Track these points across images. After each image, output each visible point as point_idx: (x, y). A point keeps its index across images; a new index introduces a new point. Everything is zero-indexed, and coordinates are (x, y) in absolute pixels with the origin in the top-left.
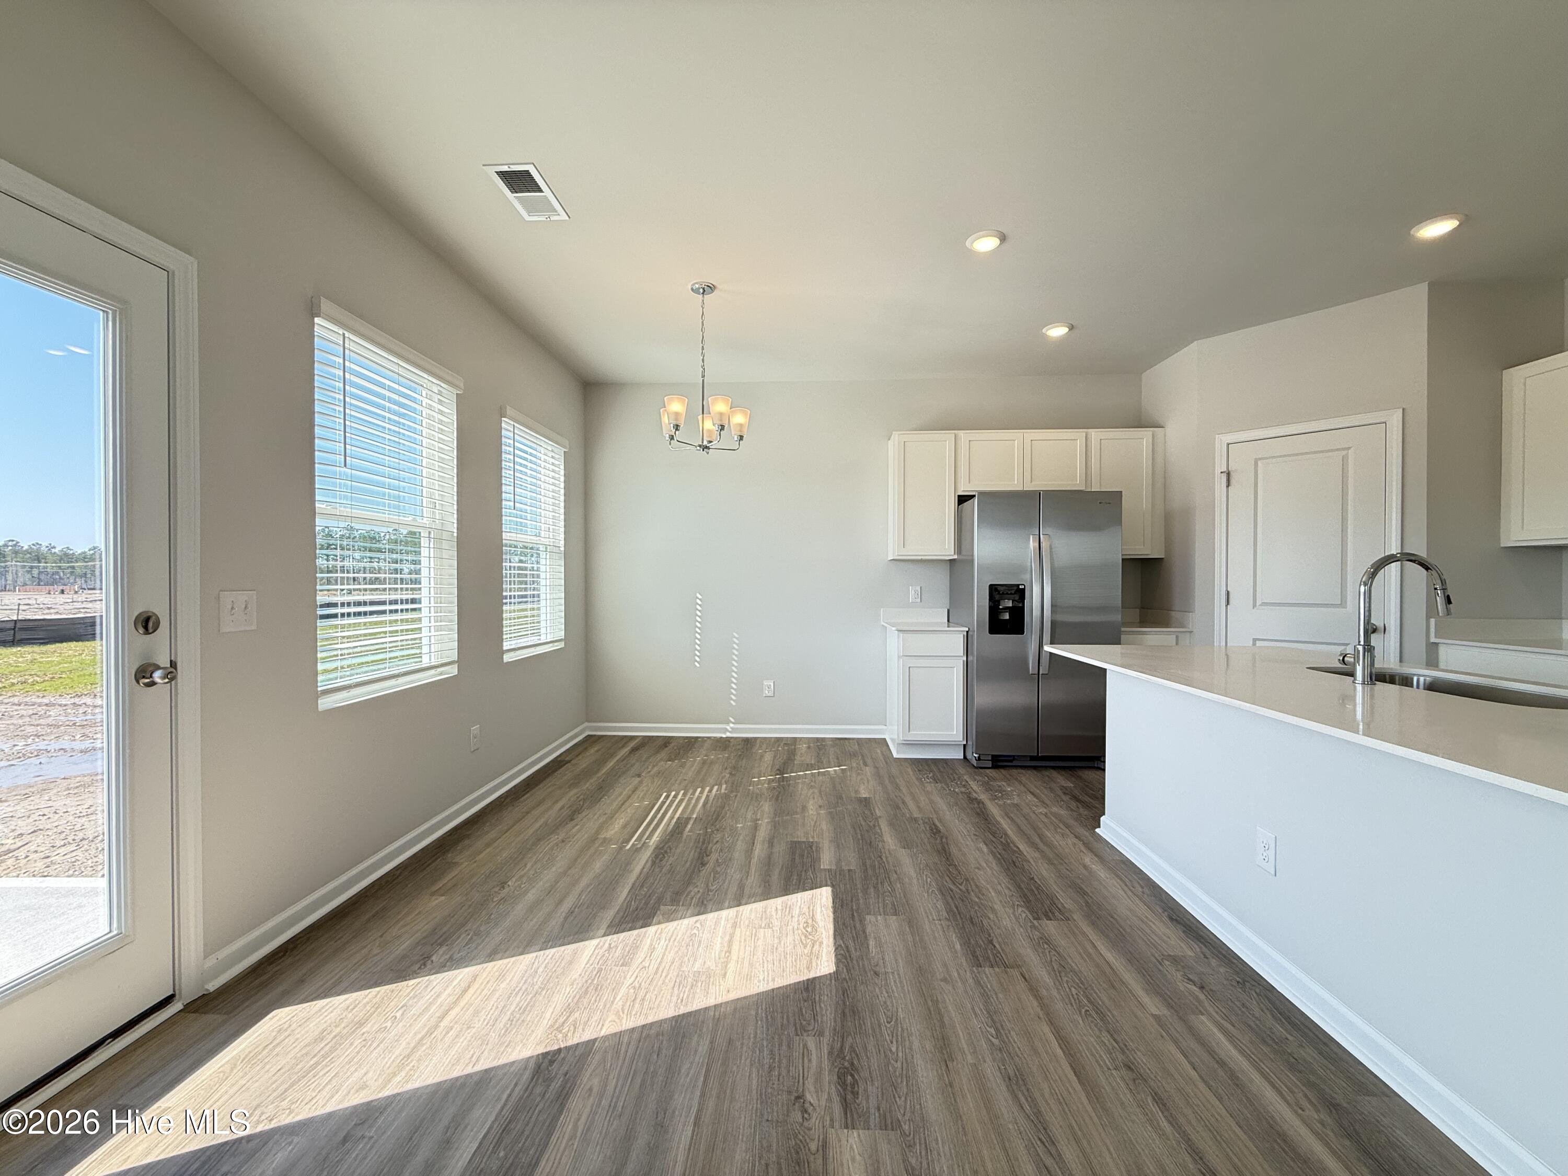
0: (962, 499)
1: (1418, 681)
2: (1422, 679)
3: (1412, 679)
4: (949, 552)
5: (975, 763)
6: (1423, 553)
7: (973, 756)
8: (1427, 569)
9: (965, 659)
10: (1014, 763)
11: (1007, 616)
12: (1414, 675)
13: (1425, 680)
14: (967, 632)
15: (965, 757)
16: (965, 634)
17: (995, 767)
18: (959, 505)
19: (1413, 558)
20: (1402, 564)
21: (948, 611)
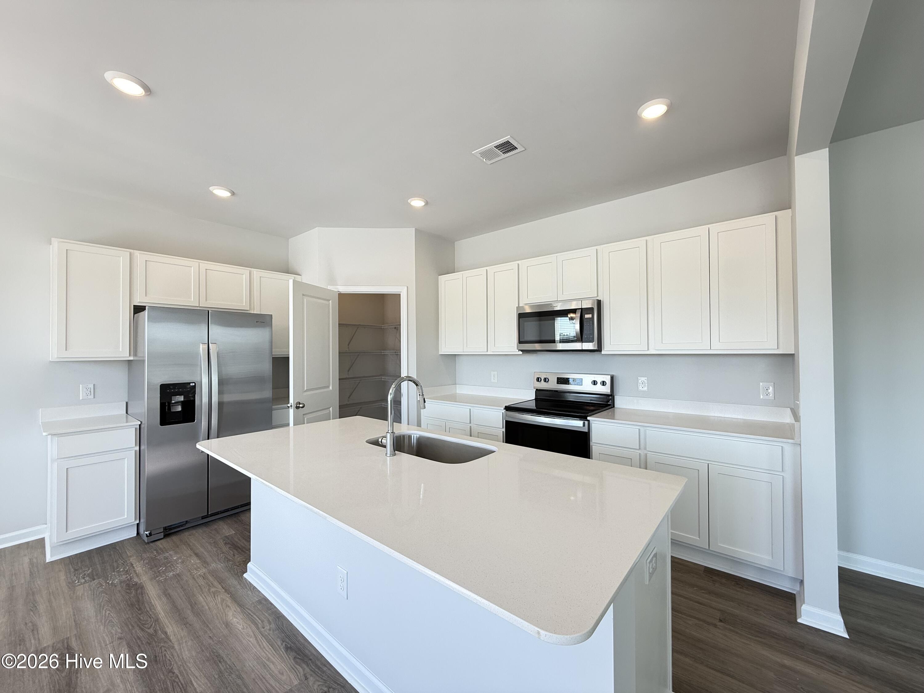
0: (138, 309)
1: (414, 436)
2: (415, 436)
3: (411, 436)
4: (124, 353)
5: (146, 539)
6: (415, 376)
7: (144, 533)
8: (417, 385)
9: (138, 448)
10: (187, 526)
11: (179, 408)
12: (412, 434)
13: (416, 436)
14: (140, 425)
15: (138, 533)
16: (138, 427)
17: (166, 536)
18: (134, 314)
19: (411, 379)
20: (408, 382)
21: (127, 403)
